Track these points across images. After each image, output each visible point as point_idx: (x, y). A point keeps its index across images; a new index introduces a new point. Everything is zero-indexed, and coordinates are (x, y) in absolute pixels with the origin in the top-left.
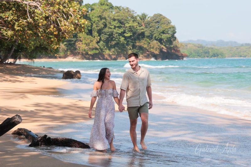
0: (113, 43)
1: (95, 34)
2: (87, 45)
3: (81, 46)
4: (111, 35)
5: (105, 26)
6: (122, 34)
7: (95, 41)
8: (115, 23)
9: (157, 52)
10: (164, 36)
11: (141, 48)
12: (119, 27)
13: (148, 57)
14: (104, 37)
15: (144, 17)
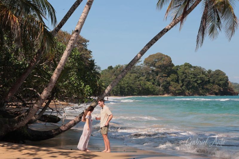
0: (191, 86)
1: (180, 82)
2: (175, 88)
3: (172, 88)
4: (189, 82)
5: (186, 77)
6: (196, 82)
7: (179, 86)
8: (192, 76)
9: (217, 91)
10: (221, 82)
11: (207, 89)
12: (194, 78)
13: (211, 94)
14: (185, 83)
15: (210, 71)
